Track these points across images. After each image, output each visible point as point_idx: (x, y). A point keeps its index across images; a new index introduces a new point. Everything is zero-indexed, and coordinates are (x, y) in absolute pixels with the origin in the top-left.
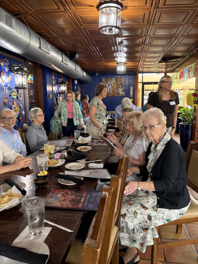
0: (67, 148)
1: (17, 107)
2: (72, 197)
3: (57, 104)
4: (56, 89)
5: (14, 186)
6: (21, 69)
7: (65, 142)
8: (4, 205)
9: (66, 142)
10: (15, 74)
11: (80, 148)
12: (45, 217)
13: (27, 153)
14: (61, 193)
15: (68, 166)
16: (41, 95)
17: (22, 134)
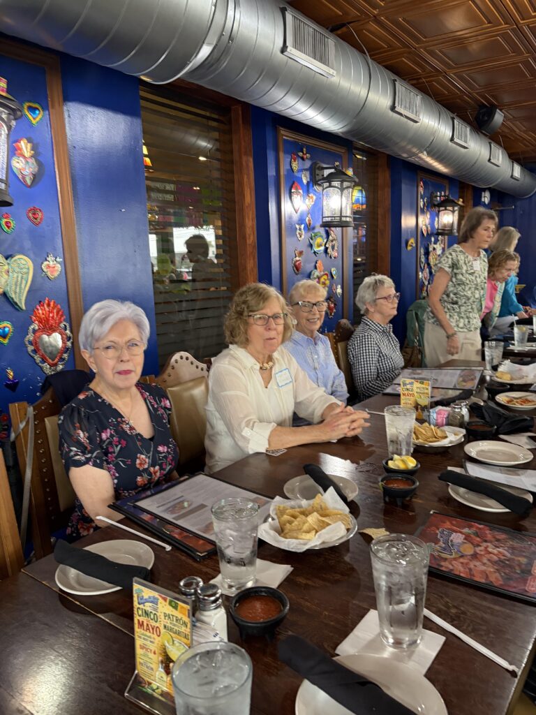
0: (466, 394)
1: (323, 275)
2: (499, 552)
3: (426, 265)
4: (427, 221)
5: (331, 489)
6: (339, 174)
7: (456, 377)
8: (308, 536)
9: (460, 376)
10: (323, 189)
11: (507, 396)
12: (428, 600)
13: (348, 395)
14: (461, 532)
15: (473, 449)
16: (385, 243)
17: (337, 345)
